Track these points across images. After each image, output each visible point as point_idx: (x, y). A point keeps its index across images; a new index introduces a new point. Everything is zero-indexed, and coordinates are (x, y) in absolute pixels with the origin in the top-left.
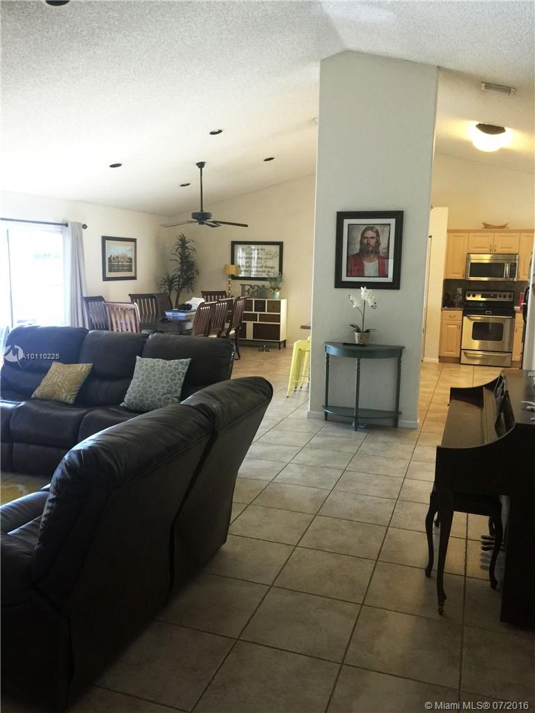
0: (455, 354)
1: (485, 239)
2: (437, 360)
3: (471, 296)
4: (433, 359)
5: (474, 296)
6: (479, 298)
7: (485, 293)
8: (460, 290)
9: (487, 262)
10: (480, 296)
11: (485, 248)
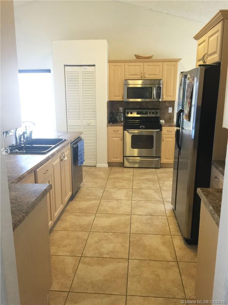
0: (120, 160)
1: (137, 68)
2: (106, 165)
3: (130, 114)
4: (104, 164)
5: (131, 113)
6: (135, 115)
7: (139, 110)
8: (121, 109)
9: (140, 86)
10: (136, 113)
11: (138, 75)
